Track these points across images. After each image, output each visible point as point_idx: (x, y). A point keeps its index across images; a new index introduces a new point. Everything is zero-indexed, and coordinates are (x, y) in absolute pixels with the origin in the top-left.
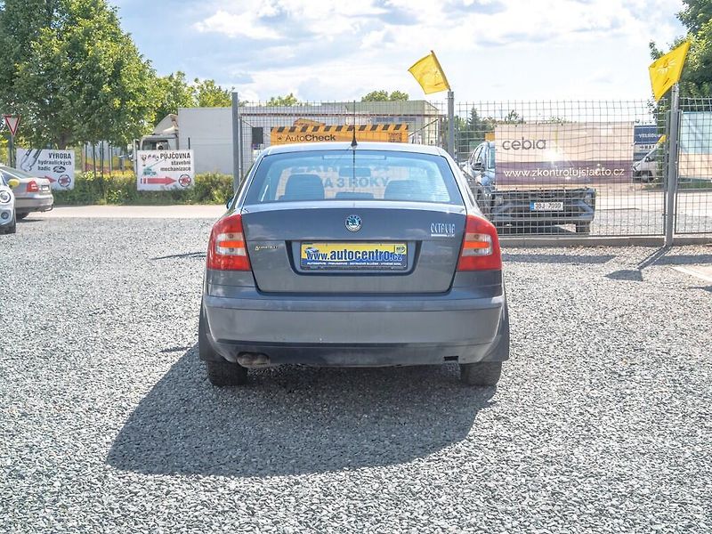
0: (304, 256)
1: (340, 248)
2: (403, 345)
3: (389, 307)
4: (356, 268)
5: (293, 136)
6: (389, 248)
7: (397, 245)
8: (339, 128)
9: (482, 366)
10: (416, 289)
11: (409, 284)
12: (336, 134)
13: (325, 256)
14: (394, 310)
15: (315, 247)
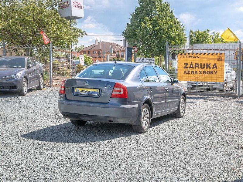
0: (76, 91)
1: (84, 89)
2: (96, 116)
3: (92, 105)
4: (86, 95)
5: (185, 56)
6: (95, 90)
7: (97, 90)
8: (200, 54)
9: (135, 126)
10: (100, 101)
11: (99, 100)
12: (200, 56)
13: (80, 91)
14: (93, 106)
15: (79, 89)
